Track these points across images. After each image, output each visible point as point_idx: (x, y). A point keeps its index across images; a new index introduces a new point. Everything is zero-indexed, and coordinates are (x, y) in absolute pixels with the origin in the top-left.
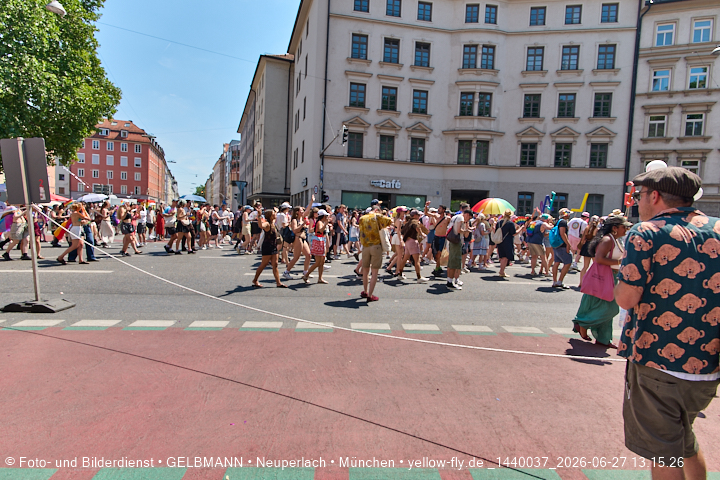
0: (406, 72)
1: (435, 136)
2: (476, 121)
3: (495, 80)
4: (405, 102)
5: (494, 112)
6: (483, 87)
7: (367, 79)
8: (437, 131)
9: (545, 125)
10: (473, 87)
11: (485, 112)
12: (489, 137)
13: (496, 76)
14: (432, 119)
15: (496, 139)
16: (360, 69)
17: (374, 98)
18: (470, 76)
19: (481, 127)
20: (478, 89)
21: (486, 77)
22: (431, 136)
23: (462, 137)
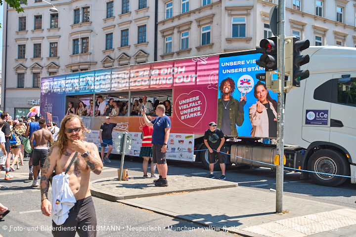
0: (45, 33)
1: (62, 70)
2: (79, 57)
3: (91, 28)
4: (45, 51)
5: (91, 49)
6: (82, 34)
7: (25, 42)
8: (63, 67)
9: (115, 54)
10: (77, 35)
11: (85, 50)
12: (87, 66)
13: (90, 25)
14: (60, 59)
15: (91, 67)
16: (22, 37)
17: (30, 52)
18: (77, 29)
19: (82, 60)
20: (79, 36)
21: (85, 27)
22: (60, 70)
23: (73, 68)
